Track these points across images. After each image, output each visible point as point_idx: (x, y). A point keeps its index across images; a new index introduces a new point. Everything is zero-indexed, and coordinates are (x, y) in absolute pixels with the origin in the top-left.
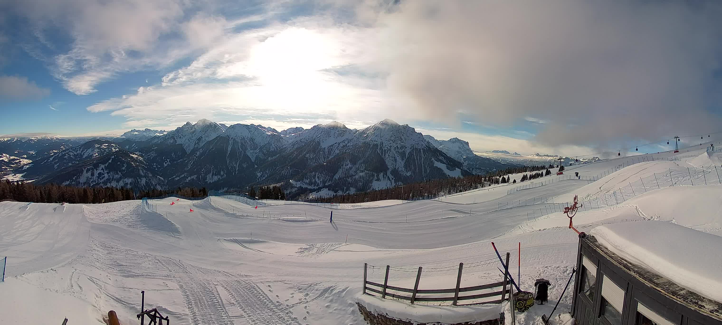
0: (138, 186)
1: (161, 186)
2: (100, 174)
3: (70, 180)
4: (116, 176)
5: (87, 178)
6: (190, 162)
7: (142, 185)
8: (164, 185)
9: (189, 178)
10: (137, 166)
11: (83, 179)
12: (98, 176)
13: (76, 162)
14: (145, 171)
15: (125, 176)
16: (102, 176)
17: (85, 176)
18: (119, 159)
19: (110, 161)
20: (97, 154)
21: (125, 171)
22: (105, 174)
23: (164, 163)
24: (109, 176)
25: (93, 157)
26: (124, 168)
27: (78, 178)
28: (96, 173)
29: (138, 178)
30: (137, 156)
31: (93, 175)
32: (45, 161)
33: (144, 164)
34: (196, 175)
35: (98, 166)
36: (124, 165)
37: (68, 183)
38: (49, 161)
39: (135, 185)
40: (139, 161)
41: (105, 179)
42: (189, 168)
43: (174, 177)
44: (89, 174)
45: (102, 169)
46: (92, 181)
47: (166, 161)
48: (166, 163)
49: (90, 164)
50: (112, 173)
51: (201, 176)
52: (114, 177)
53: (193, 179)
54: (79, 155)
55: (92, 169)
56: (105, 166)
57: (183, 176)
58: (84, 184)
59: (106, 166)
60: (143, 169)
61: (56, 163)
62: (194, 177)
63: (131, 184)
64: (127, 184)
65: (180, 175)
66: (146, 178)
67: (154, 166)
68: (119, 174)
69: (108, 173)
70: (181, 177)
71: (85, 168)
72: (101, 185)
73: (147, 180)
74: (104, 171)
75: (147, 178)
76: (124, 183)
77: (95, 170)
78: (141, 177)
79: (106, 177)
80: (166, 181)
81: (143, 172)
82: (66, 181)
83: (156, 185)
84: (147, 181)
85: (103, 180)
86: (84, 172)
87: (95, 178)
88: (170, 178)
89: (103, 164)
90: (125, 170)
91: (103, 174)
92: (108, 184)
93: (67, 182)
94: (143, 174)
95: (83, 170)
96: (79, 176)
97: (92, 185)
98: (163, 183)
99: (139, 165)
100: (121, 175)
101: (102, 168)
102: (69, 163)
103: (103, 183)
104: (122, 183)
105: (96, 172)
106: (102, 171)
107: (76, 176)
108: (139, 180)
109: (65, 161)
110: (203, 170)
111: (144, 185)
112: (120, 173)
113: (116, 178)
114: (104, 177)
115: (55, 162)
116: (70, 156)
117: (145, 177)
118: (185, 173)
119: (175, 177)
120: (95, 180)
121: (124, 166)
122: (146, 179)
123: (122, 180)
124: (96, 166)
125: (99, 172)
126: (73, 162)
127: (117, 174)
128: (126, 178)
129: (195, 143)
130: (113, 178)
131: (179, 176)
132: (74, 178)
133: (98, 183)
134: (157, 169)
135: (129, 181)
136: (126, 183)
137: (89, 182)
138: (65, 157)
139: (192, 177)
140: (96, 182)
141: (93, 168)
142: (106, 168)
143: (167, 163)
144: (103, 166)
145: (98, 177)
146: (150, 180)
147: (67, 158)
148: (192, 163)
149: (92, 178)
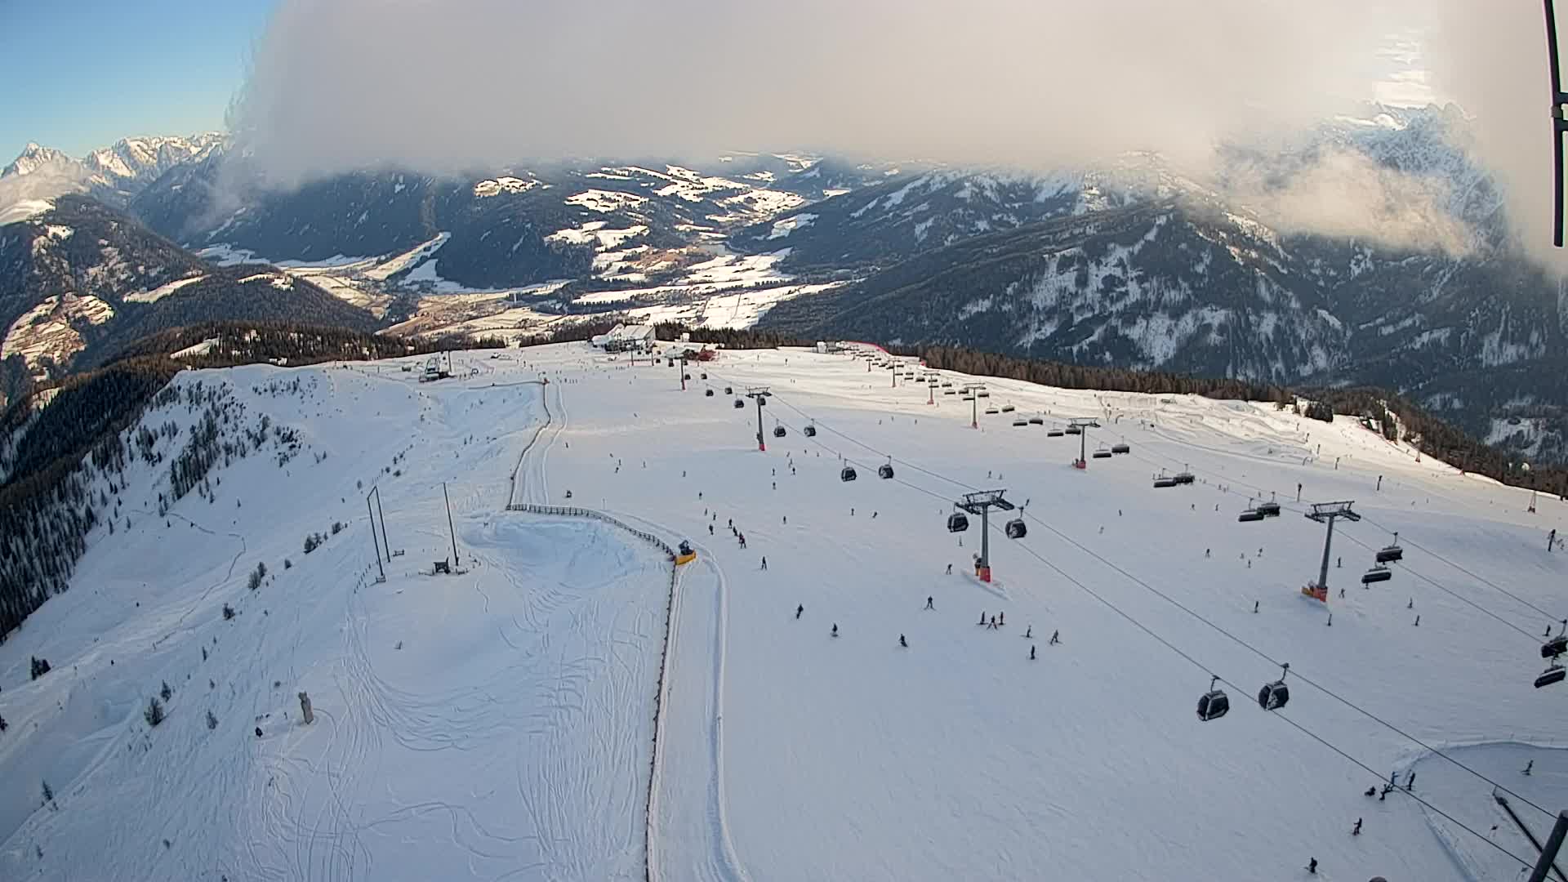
0: (1246, 338)
1: (1328, 348)
2: (1110, 281)
3: (992, 296)
4: (1173, 296)
5: (1062, 291)
6: (1441, 272)
7: (1263, 337)
8: (1337, 347)
9: (1425, 337)
10: (1251, 264)
11: (1044, 295)
12: (1101, 286)
13: (1005, 218)
14: (1275, 287)
15: (1203, 297)
16: (1118, 290)
17: (1051, 286)
18: (1187, 229)
19: (1151, 236)
20: (1098, 192)
21: (1207, 280)
22: (1129, 283)
23: (1353, 262)
24: (1145, 292)
25: (1080, 201)
26: (1200, 269)
27: (1027, 288)
28: (1097, 276)
29: (1249, 309)
30: (1253, 223)
31: (1082, 281)
32: (870, 206)
33: (1277, 257)
34: (1448, 329)
35: (1106, 252)
36: (1203, 254)
37: (984, 305)
38: (888, 205)
39: (1239, 335)
40: (1258, 243)
41: (1128, 303)
42: (1435, 294)
43: (1380, 320)
44: (1069, 279)
45: (1121, 263)
46: (1078, 304)
47: (1360, 257)
48: (1358, 263)
49: (1073, 237)
50: (1155, 283)
51: (1464, 334)
52: (1163, 299)
53: (1436, 343)
54: (1021, 190)
55: (1083, 262)
56: (1131, 254)
57: (1408, 322)
58: (1050, 313)
59: (1136, 252)
60: (1271, 280)
61: (921, 218)
62: (1442, 334)
63: (1222, 329)
64: (1209, 326)
65: (1400, 319)
66: (1277, 312)
67: (1313, 271)
68: (1180, 290)
69: (1140, 280)
70: (1399, 328)
71: (1051, 253)
72: (1114, 322)
73: (1280, 323)
74: (1125, 272)
75: (1282, 315)
76: (1198, 323)
77: (1092, 267)
78: (1259, 306)
79: (1131, 295)
80: (1349, 334)
81: (1269, 287)
82: (977, 300)
83: (1310, 344)
84: (1282, 324)
85: (1120, 306)
86: (1050, 271)
87: (1089, 295)
88: (1364, 326)
89: (1124, 244)
90: (1203, 276)
91: (1124, 284)
92: (1138, 321)
93: (980, 301)
94: (1268, 298)
95: (1047, 260)
96: (1029, 282)
97: (1078, 319)
98: (1338, 338)
99: (1256, 263)
100: (1189, 292)
101: (1121, 260)
102: (979, 219)
103: (1120, 314)
104: (1191, 323)
105: (1095, 273)
106: (1118, 272)
107: (1016, 284)
108: (1252, 318)
109: (960, 211)
110: (1473, 315)
111: (1268, 339)
112: (1185, 285)
113: (1171, 300)
114: (1126, 293)
115: (915, 210)
116: (982, 192)
117: (1278, 307)
118: (1417, 315)
119: (1382, 325)
120: (1089, 301)
121: (1201, 260)
122: (1279, 319)
123: (1190, 312)
124: (1096, 250)
125: (1105, 272)
126: (995, 217)
127: (1176, 286)
128: (1206, 305)
129: (1469, 197)
130: (1159, 300)
131: (1394, 323)
132: (1010, 290)
133: (1101, 313)
134: (1321, 283)
135: (1216, 317)
136: (1205, 322)
137: (1068, 310)
138: (961, 194)
139: (1436, 334)
140: (1093, 310)
141: (1085, 255)
142: (1135, 261)
143: (1363, 265)
144: (1122, 253)
145: (1105, 293)
146: (1293, 322)
147: (968, 201)
148: (1445, 280)
149: (1080, 292)
